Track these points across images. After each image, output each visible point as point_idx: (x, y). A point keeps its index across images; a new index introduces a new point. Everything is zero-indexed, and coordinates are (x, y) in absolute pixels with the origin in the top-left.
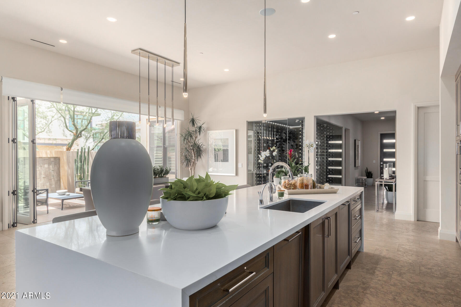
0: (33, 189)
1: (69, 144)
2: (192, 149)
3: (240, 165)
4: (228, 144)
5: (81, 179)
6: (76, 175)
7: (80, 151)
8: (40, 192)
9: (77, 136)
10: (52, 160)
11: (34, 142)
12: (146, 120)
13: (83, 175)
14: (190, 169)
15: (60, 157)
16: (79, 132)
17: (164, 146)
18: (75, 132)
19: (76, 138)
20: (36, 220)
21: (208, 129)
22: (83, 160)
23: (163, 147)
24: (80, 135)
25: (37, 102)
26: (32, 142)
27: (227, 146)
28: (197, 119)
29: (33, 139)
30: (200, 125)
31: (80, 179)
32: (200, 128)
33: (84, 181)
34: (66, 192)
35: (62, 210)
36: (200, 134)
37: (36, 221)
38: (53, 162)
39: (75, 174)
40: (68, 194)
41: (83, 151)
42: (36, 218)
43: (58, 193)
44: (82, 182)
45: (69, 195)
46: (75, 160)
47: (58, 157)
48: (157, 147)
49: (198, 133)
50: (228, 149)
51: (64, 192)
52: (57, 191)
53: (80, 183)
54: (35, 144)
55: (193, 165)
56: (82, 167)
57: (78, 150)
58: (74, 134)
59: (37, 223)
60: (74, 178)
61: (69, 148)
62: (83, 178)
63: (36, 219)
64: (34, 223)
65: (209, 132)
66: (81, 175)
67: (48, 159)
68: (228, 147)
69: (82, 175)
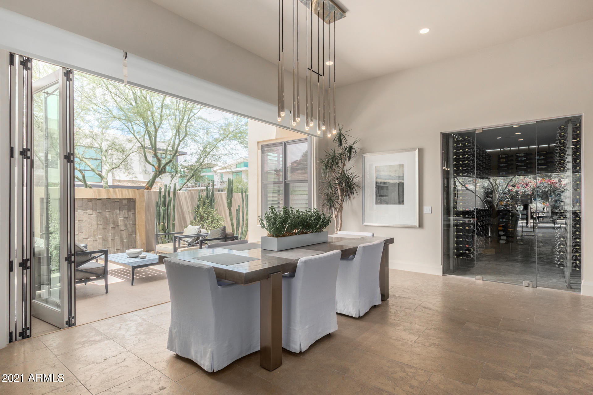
0: (68, 255)
1: (149, 182)
2: (337, 183)
3: (426, 210)
4: (403, 174)
5: (165, 230)
6: (158, 224)
7: (163, 190)
8: (93, 255)
9: (160, 171)
10: (125, 202)
11: (70, 159)
12: (257, 143)
13: (168, 224)
14: (334, 216)
15: (135, 199)
16: (162, 167)
17: (286, 181)
18: (156, 165)
19: (158, 173)
20: (73, 317)
21: (363, 151)
22: (167, 204)
23: (283, 183)
24: (163, 171)
25: (77, 76)
26: (65, 159)
27: (402, 177)
28: (346, 133)
29: (68, 151)
30: (351, 145)
31: (163, 230)
32: (351, 148)
33: (168, 235)
34: (140, 253)
35: (132, 284)
36: (349, 159)
37: (73, 320)
38: (125, 205)
39: (156, 223)
40: (143, 257)
41: (167, 190)
42: (73, 315)
43: (128, 254)
44: (165, 236)
45: (145, 257)
46: (157, 203)
47: (133, 199)
48: (274, 184)
49: (347, 159)
50: (403, 182)
51: (137, 252)
52: (127, 251)
53: (164, 236)
54: (72, 164)
55: (340, 209)
56: (166, 213)
57: (161, 189)
58: (156, 169)
59: (77, 324)
60: (154, 229)
61: (150, 188)
62: (167, 229)
63: (75, 317)
64: (69, 326)
65: (364, 155)
66: (164, 224)
67: (118, 201)
68: (403, 179)
69: (166, 224)
